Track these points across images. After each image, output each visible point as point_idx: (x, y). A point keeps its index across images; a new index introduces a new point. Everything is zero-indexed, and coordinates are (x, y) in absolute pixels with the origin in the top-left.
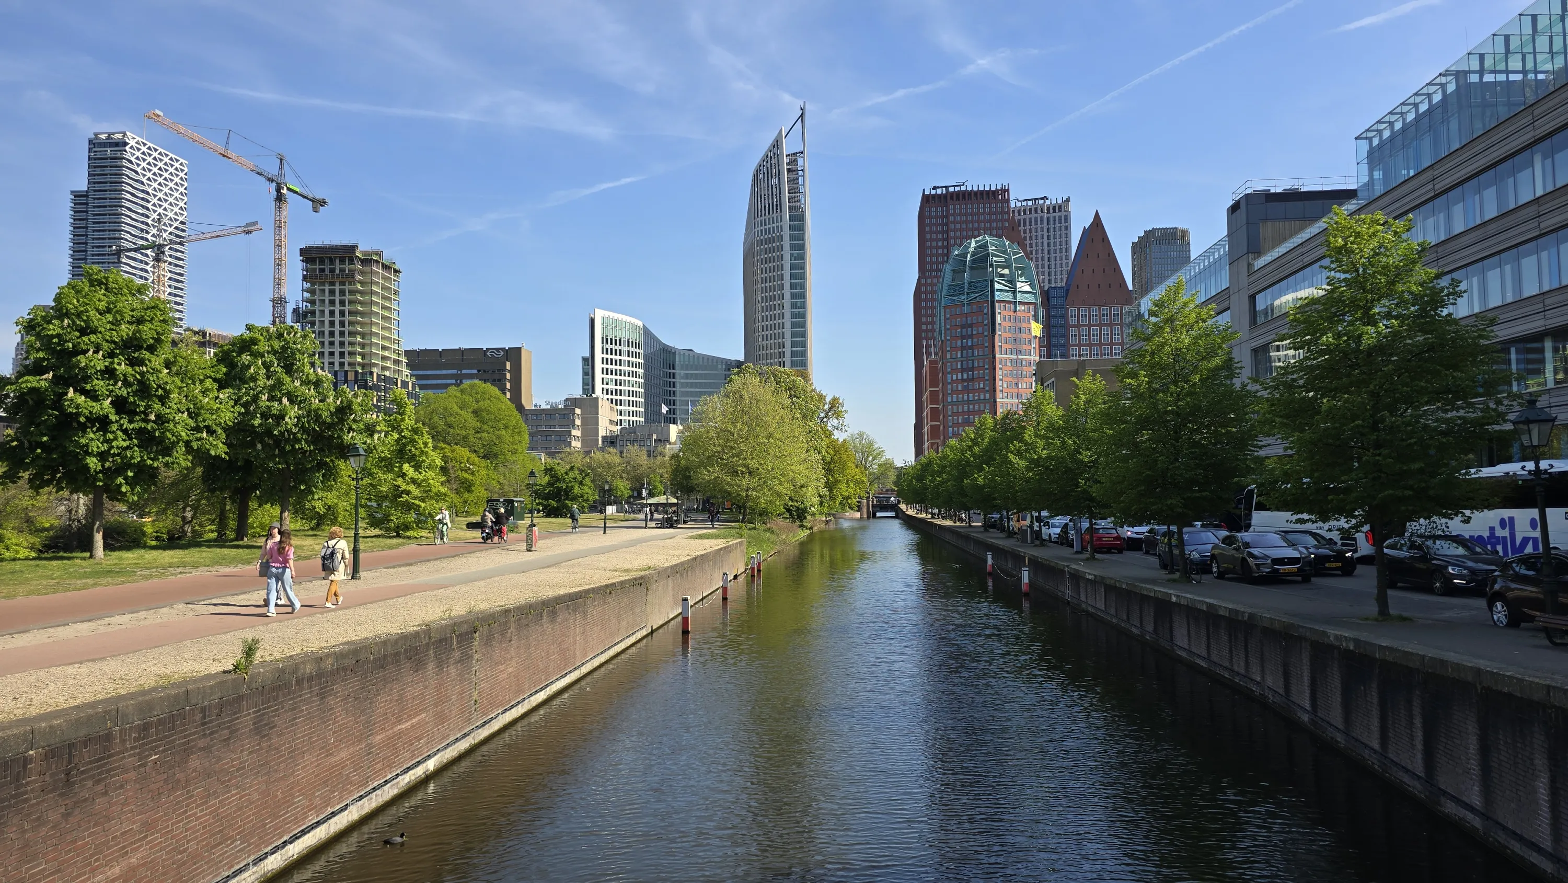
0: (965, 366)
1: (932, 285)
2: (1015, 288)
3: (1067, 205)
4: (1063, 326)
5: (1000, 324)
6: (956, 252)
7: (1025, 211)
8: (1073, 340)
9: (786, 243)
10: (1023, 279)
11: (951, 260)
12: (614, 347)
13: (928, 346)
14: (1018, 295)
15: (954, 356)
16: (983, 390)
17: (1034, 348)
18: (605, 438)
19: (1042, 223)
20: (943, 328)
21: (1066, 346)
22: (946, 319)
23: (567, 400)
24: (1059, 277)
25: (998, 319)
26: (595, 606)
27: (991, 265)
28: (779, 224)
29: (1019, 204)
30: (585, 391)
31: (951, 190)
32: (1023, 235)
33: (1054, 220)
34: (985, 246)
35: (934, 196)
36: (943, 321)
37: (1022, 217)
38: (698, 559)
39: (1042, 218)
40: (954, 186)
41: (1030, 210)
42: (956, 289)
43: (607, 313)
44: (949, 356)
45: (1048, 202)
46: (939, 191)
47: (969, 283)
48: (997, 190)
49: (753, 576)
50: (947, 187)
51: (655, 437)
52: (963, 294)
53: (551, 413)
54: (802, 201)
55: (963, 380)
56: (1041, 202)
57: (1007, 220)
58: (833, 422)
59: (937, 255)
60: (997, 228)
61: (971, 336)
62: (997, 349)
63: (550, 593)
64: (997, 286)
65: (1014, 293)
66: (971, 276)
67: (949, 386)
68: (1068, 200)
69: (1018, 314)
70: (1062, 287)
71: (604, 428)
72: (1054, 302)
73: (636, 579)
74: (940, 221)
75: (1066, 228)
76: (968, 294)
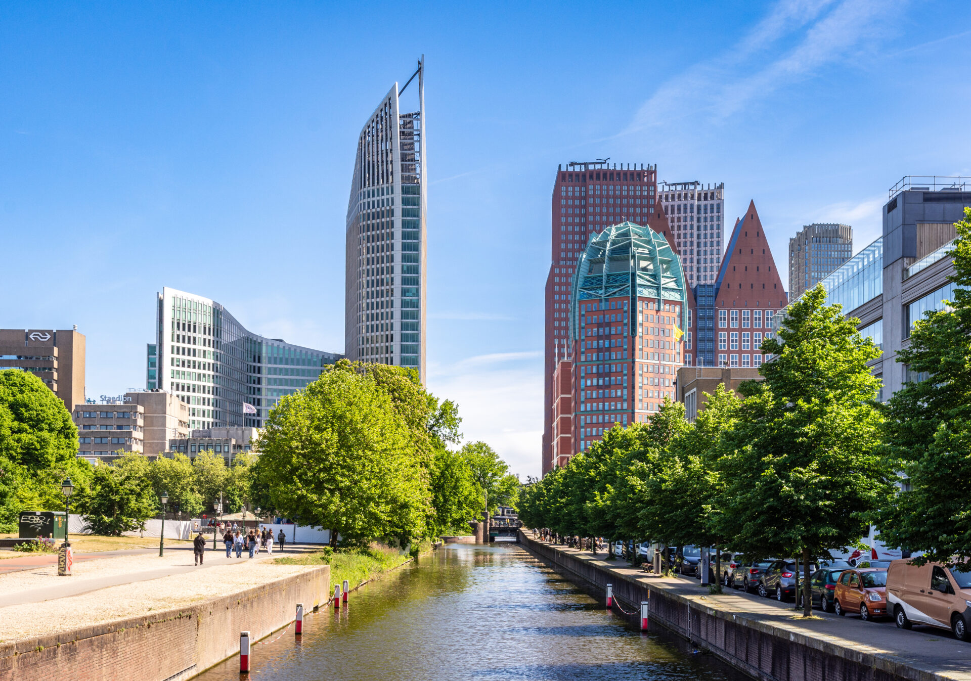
0: (601, 371)
1: (567, 275)
2: (659, 284)
3: (721, 193)
4: (710, 329)
5: (641, 325)
6: (594, 240)
7: (673, 196)
8: (722, 346)
9: (398, 219)
10: (668, 274)
11: (588, 249)
12: (187, 334)
13: (561, 346)
14: (662, 292)
15: (589, 359)
16: (621, 399)
17: (679, 353)
18: (173, 443)
19: (692, 212)
20: (577, 326)
21: (714, 351)
22: (581, 316)
23: (127, 395)
24: (708, 273)
25: (640, 318)
26: (128, 642)
27: (633, 257)
28: (390, 196)
29: (666, 189)
30: (151, 386)
31: (591, 167)
32: (670, 224)
33: (706, 209)
34: (626, 234)
35: (571, 174)
36: (577, 318)
37: (670, 203)
38: (267, 588)
39: (692, 205)
40: (594, 164)
41: (679, 196)
42: (592, 282)
43: (180, 294)
44: (583, 358)
45: (699, 188)
46: (577, 168)
47: (608, 276)
48: (643, 171)
49: (337, 607)
50: (586, 164)
51: (233, 442)
52: (601, 288)
53: (107, 411)
54: (418, 171)
55: (598, 387)
56: (692, 187)
57: (654, 206)
58: (445, 431)
59: (573, 242)
60: (642, 215)
61: (609, 337)
62: (637, 353)
63: (70, 626)
64: (639, 281)
65: (658, 289)
66: (610, 268)
67: (583, 393)
68: (721, 186)
69: (662, 313)
70: (711, 286)
71: (173, 430)
72: (702, 301)
73: (183, 611)
74: (577, 202)
75: (719, 218)
76: (606, 288)
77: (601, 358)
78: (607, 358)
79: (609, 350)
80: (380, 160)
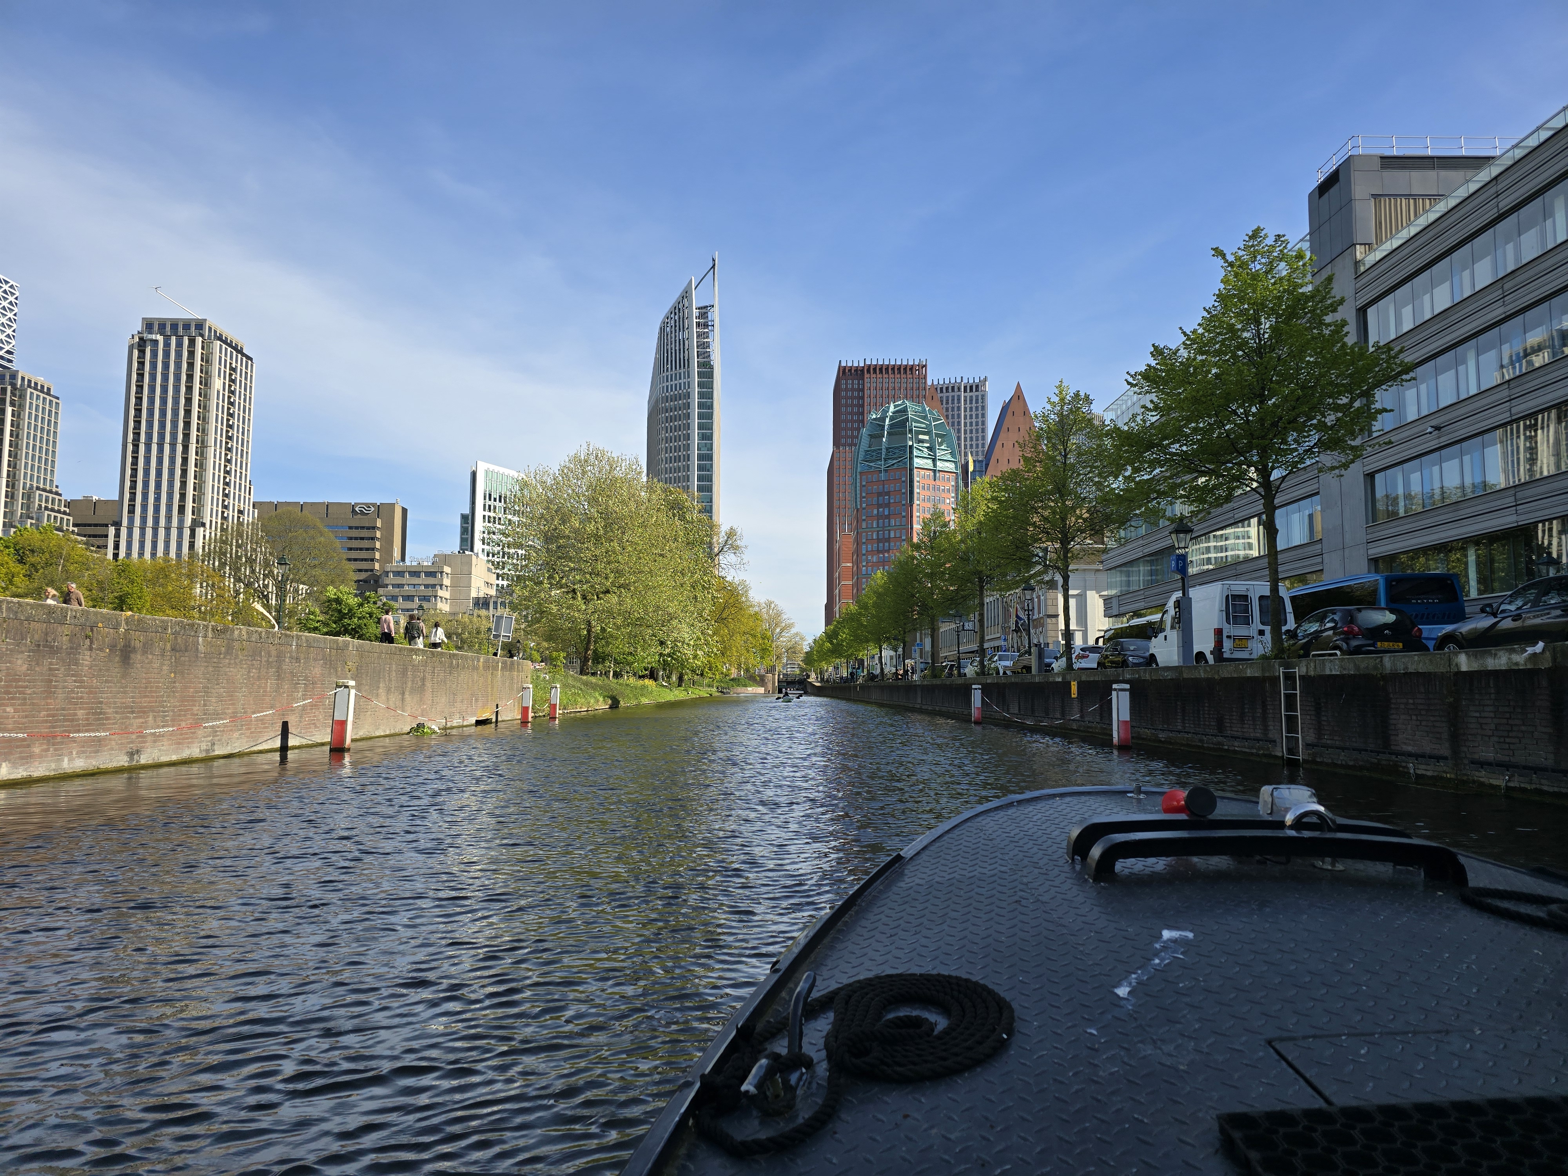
0: (881, 537)
2: (935, 455)
3: (984, 385)
5: (918, 493)
6: (874, 416)
7: (942, 388)
9: (694, 401)
10: (943, 446)
11: (867, 425)
12: (497, 504)
14: (939, 463)
15: (869, 526)
18: (476, 599)
19: (959, 402)
20: (858, 496)
22: (862, 486)
23: (437, 556)
25: (917, 487)
27: (911, 431)
28: (686, 380)
29: (936, 382)
30: (462, 549)
33: (971, 400)
34: (905, 410)
35: (850, 370)
36: (858, 488)
39: (959, 396)
41: (947, 388)
42: (873, 455)
43: (492, 467)
44: (864, 526)
45: (965, 381)
46: (856, 365)
47: (887, 449)
48: (914, 365)
52: (880, 460)
53: (416, 570)
54: (711, 356)
55: (878, 551)
56: (958, 381)
57: (924, 396)
59: (853, 421)
61: (888, 505)
62: (915, 519)
64: (916, 452)
65: (934, 461)
66: (889, 441)
67: (864, 558)
68: (985, 379)
69: (938, 483)
70: (982, 461)
71: (477, 589)
74: (856, 394)
75: (983, 407)
76: (885, 460)
78: (886, 524)
79: (888, 517)
80: (677, 348)
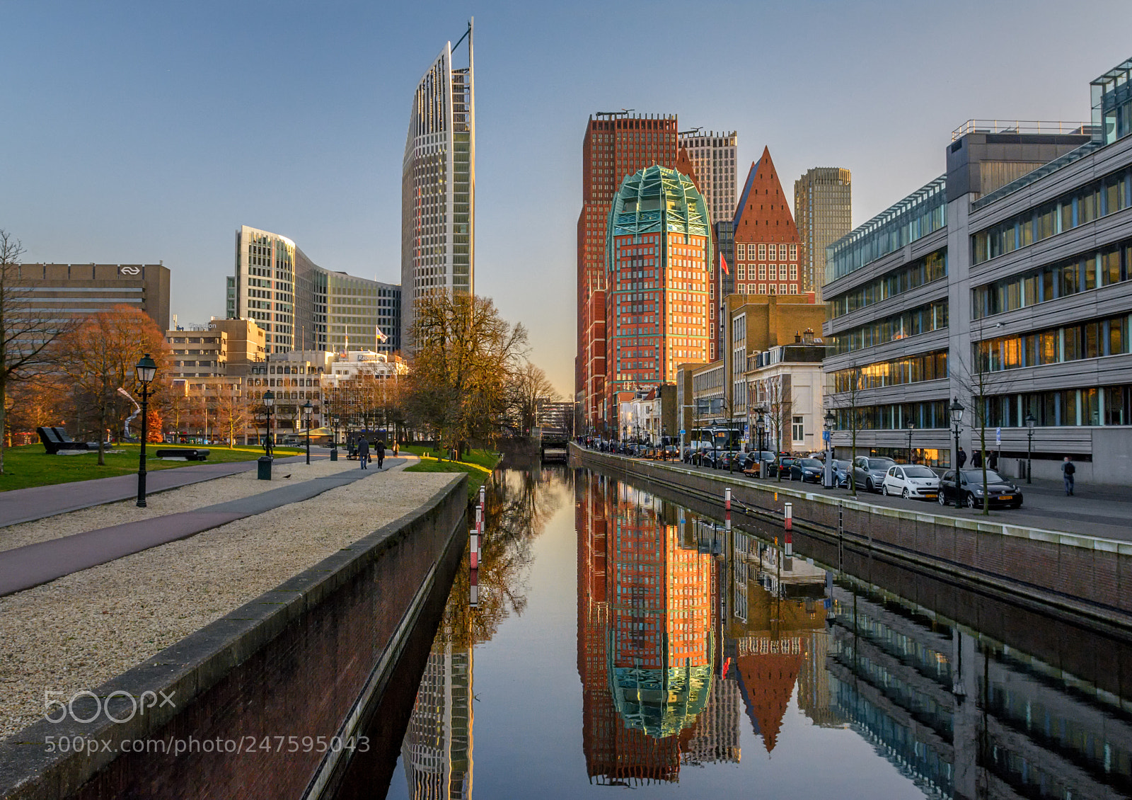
0: (635, 299)
2: (687, 221)
3: (733, 139)
4: (731, 262)
5: (671, 257)
6: (627, 182)
7: (691, 142)
8: (741, 276)
9: (450, 163)
11: (622, 189)
14: (690, 228)
15: (624, 288)
16: (653, 324)
17: (705, 283)
18: (254, 366)
19: (708, 157)
20: (613, 259)
21: (734, 282)
22: (616, 249)
23: (212, 322)
25: (670, 251)
27: (663, 196)
28: (443, 143)
29: (685, 136)
31: (618, 117)
32: (695, 168)
33: (721, 154)
34: (657, 176)
35: (598, 123)
36: (613, 252)
39: (708, 151)
40: (621, 113)
41: (697, 142)
42: (626, 219)
44: (618, 288)
46: (606, 118)
47: (641, 213)
48: (665, 120)
50: (610, 114)
52: (634, 224)
53: (196, 336)
54: (467, 120)
55: (633, 314)
59: (603, 184)
60: (670, 159)
61: (642, 269)
62: (668, 282)
64: (668, 218)
65: (686, 225)
66: (642, 206)
67: (618, 319)
68: (734, 134)
69: (690, 247)
70: (729, 223)
71: (252, 354)
72: (721, 236)
74: (607, 148)
75: (732, 163)
76: (639, 224)
77: (635, 287)
78: (640, 287)
79: (642, 280)
